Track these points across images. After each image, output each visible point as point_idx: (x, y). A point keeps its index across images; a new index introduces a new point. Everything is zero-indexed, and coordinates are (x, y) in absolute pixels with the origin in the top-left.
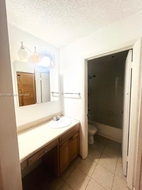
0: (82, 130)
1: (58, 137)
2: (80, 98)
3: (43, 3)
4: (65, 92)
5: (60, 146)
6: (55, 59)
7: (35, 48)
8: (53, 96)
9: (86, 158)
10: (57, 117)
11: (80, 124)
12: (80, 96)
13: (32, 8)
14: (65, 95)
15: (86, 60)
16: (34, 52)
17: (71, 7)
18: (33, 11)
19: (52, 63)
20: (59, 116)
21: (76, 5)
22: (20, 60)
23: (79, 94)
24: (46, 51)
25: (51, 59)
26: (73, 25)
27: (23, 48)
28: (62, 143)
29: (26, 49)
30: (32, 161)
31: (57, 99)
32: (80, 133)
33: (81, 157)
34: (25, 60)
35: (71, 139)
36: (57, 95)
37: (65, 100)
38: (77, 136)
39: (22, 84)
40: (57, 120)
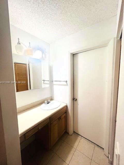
0: (69, 111)
1: (49, 117)
2: (67, 85)
3: (37, 9)
4: (54, 80)
5: (50, 124)
6: (46, 52)
7: (30, 43)
8: (44, 83)
9: (72, 134)
10: (48, 101)
11: (67, 106)
12: (67, 84)
13: (28, 12)
14: (54, 83)
15: (71, 54)
16: (29, 47)
17: (60, 13)
18: (29, 14)
19: (44, 56)
20: (49, 100)
21: (64, 11)
22: (17, 54)
23: (66, 82)
24: (38, 46)
25: (43, 52)
26: (62, 25)
27: (19, 44)
28: (53, 122)
29: (22, 44)
30: (28, 136)
31: (48, 86)
32: (67, 114)
33: (68, 133)
34: (21, 54)
35: (60, 118)
36: (48, 82)
37: (55, 86)
38: (65, 117)
39: (17, 73)
40: (48, 103)
